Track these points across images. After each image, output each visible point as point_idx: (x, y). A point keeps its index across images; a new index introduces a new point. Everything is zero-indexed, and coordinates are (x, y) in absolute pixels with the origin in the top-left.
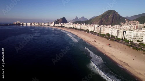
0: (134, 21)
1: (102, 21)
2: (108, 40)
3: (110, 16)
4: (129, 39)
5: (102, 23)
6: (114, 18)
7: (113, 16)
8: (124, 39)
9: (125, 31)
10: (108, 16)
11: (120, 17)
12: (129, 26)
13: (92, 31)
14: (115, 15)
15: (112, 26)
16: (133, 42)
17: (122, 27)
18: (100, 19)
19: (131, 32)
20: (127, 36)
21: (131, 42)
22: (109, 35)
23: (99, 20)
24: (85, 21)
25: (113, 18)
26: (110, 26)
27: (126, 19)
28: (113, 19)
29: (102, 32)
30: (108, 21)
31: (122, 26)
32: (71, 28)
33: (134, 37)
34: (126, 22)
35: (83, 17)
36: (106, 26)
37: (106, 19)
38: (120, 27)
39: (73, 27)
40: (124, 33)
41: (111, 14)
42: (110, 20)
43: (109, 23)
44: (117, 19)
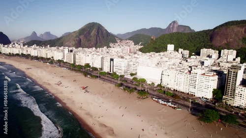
0: (128, 41)
1: (81, 40)
2: (86, 76)
3: (93, 32)
4: (120, 71)
5: (80, 44)
6: (100, 35)
7: (98, 32)
8: (112, 72)
10: (89, 33)
11: (108, 34)
12: (120, 49)
13: (61, 59)
14: (100, 31)
15: (96, 48)
16: (125, 77)
17: (110, 51)
18: (76, 37)
19: (121, 59)
20: (116, 67)
21: (122, 76)
22: (90, 67)
23: (75, 39)
25: (97, 35)
26: (94, 49)
27: (117, 37)
28: (98, 38)
29: (76, 61)
30: (89, 40)
31: (112, 49)
32: (17, 55)
33: (126, 68)
34: (117, 43)
35: (48, 34)
36: (86, 49)
37: (86, 36)
38: (109, 50)
39: (22, 54)
40: (112, 62)
41: (95, 29)
42: (93, 39)
43: (92, 43)
44: (104, 37)
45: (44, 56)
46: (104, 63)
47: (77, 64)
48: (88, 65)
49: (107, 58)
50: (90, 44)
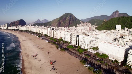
0: (87, 23)
2: (57, 48)
3: (68, 18)
4: (84, 45)
5: (60, 25)
6: (71, 20)
7: (70, 18)
8: (77, 46)
9: (78, 36)
10: (65, 19)
11: (76, 19)
12: (83, 28)
13: (46, 34)
14: (71, 17)
15: (69, 27)
17: (77, 29)
19: (85, 36)
20: (81, 42)
22: (62, 40)
23: (57, 22)
24: (45, 23)
25: (70, 20)
26: (68, 27)
27: (81, 21)
28: (70, 21)
30: (65, 23)
31: (78, 28)
33: (89, 44)
34: (81, 24)
37: (63, 21)
38: (76, 28)
40: (78, 38)
41: (68, 17)
42: (67, 22)
43: (67, 24)
44: (73, 21)
45: (38, 32)
46: (72, 38)
47: (55, 37)
48: (61, 39)
49: (74, 34)
50: (65, 25)
